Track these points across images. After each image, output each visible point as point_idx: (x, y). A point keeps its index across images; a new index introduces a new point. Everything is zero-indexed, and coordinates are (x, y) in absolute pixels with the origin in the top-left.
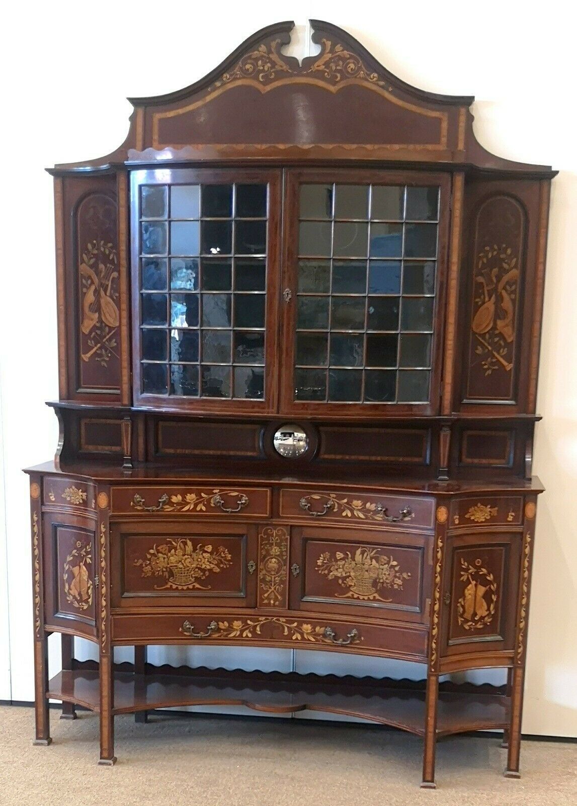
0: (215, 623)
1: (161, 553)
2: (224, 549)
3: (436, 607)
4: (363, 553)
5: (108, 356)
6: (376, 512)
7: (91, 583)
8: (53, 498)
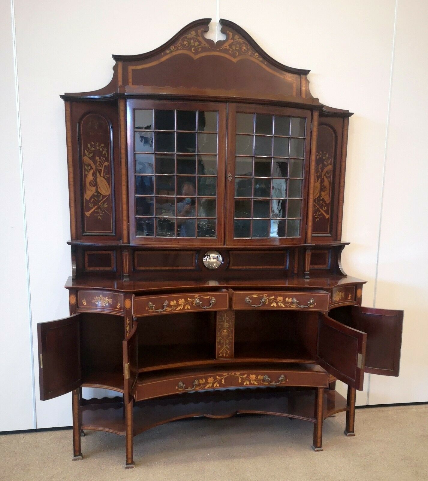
5: (102, 213)
8: (85, 303)
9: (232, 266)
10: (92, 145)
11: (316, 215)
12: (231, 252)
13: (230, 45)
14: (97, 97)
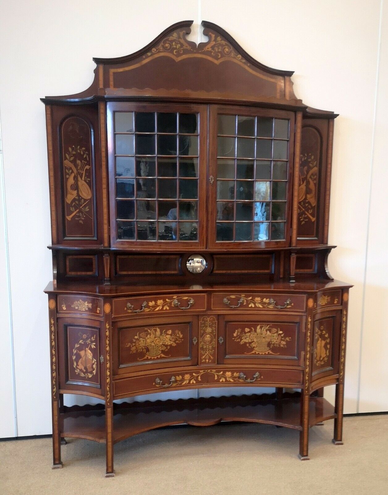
0: (174, 378)
1: (142, 338)
2: (179, 331)
3: (308, 356)
4: (261, 328)
5: (83, 217)
6: (269, 304)
7: (95, 360)
8: (64, 308)
9: (216, 270)
10: (73, 149)
11: (301, 218)
12: (215, 256)
13: (213, 47)
14: (77, 100)
